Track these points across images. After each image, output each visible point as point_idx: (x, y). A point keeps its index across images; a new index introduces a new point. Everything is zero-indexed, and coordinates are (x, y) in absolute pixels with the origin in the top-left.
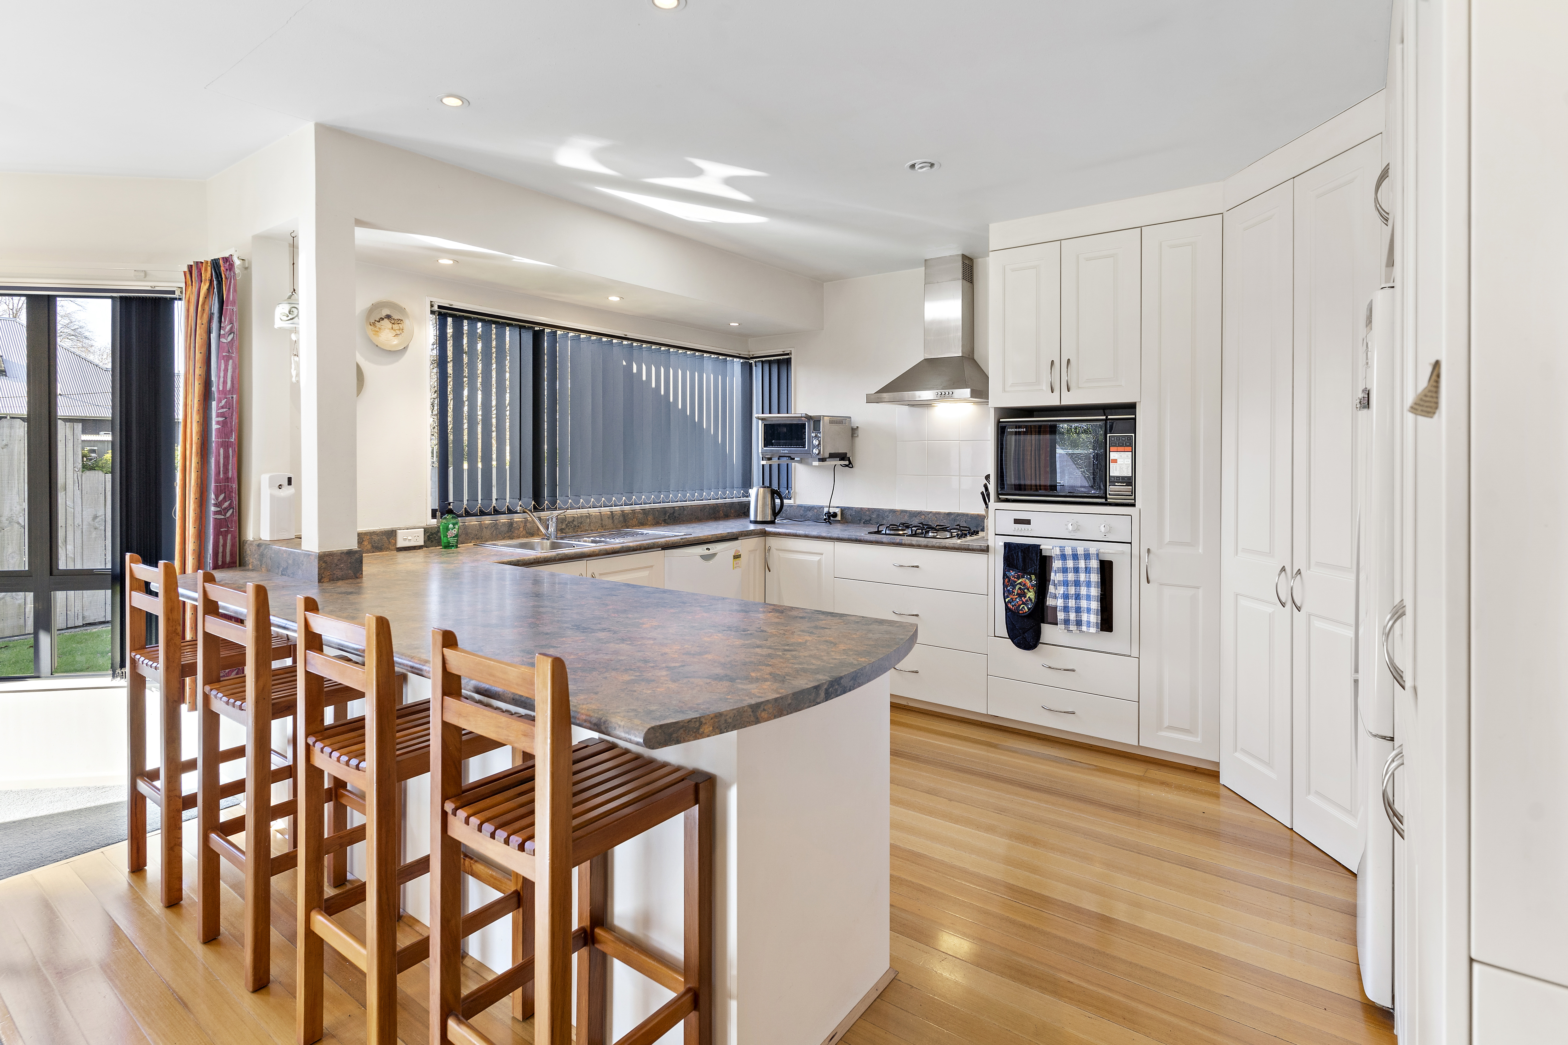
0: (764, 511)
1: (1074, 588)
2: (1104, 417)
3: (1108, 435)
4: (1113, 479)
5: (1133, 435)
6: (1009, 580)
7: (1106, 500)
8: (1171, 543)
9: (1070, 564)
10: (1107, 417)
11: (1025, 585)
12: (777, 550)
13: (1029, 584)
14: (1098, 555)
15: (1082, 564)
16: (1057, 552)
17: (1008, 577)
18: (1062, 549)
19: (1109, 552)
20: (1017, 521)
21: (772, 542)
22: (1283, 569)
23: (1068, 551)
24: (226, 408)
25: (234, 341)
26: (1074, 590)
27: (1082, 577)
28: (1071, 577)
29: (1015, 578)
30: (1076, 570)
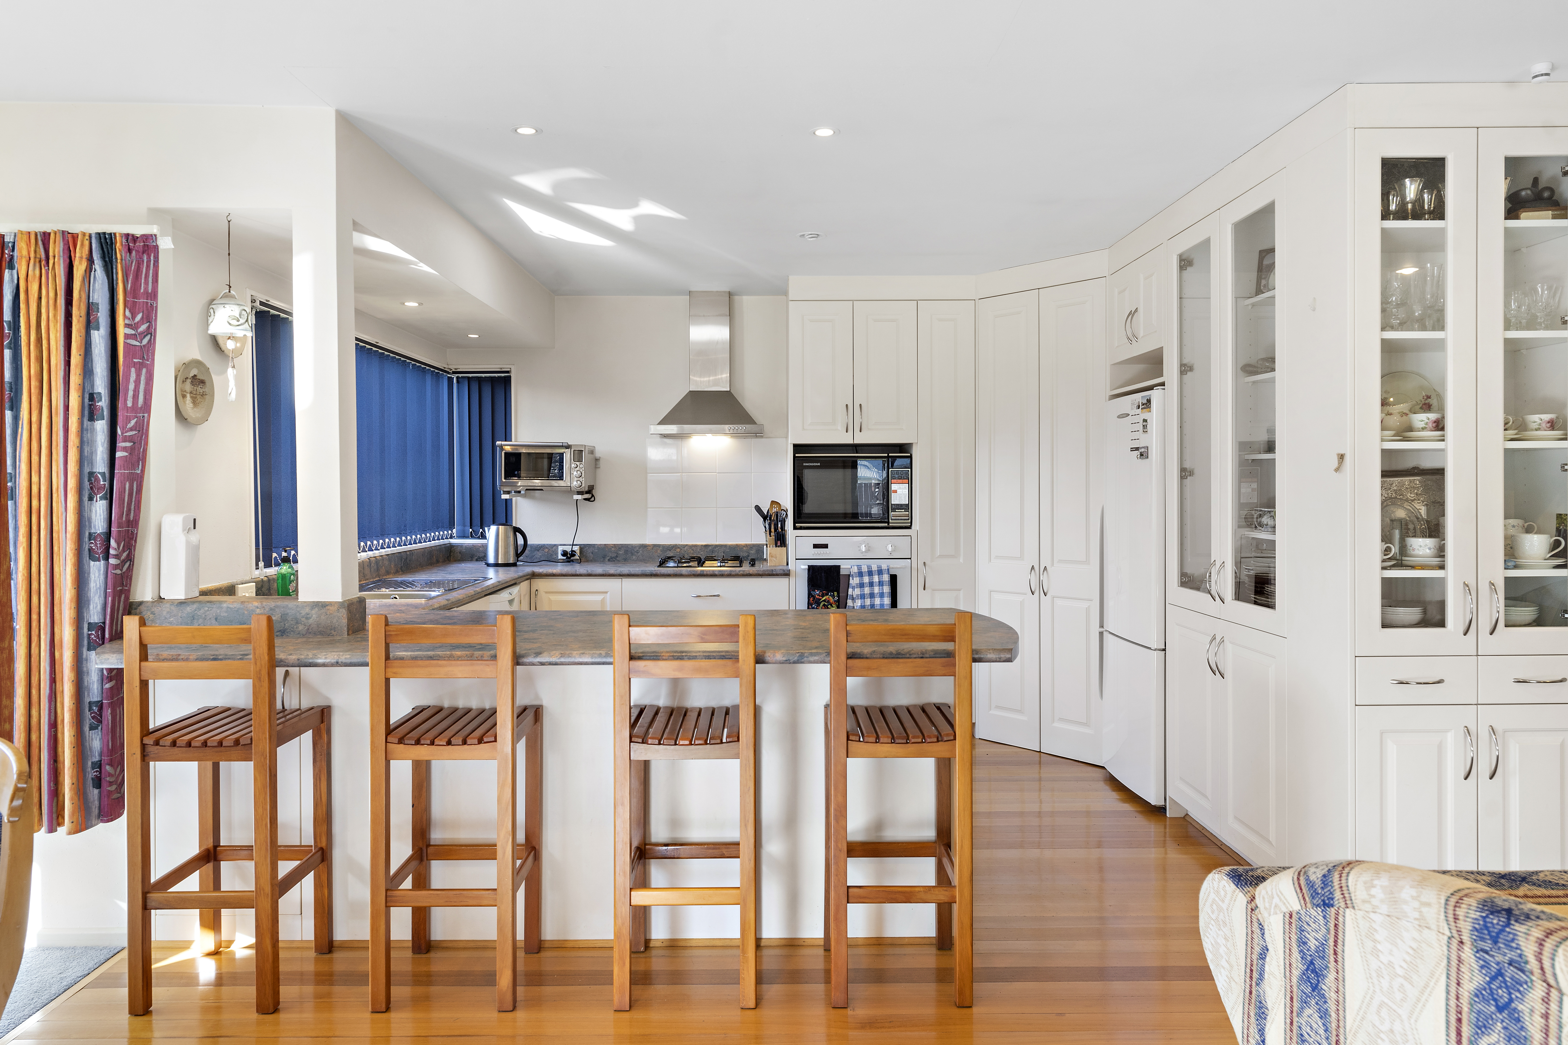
0: (506, 553)
1: (869, 599)
2: (886, 455)
3: (890, 470)
4: (894, 506)
5: (910, 470)
6: (814, 599)
7: (888, 524)
8: (941, 556)
9: (866, 579)
10: (888, 455)
11: (828, 602)
12: (546, 593)
13: (832, 600)
14: (888, 570)
15: (876, 579)
16: (855, 570)
17: (813, 596)
18: (859, 567)
19: (896, 566)
20: (816, 546)
21: (541, 585)
22: (1033, 568)
23: (865, 569)
24: (135, 430)
25: (151, 344)
26: (869, 601)
27: (876, 590)
28: (867, 590)
29: (819, 596)
30: (871, 584)
